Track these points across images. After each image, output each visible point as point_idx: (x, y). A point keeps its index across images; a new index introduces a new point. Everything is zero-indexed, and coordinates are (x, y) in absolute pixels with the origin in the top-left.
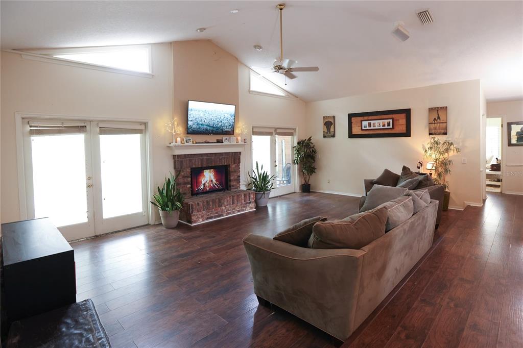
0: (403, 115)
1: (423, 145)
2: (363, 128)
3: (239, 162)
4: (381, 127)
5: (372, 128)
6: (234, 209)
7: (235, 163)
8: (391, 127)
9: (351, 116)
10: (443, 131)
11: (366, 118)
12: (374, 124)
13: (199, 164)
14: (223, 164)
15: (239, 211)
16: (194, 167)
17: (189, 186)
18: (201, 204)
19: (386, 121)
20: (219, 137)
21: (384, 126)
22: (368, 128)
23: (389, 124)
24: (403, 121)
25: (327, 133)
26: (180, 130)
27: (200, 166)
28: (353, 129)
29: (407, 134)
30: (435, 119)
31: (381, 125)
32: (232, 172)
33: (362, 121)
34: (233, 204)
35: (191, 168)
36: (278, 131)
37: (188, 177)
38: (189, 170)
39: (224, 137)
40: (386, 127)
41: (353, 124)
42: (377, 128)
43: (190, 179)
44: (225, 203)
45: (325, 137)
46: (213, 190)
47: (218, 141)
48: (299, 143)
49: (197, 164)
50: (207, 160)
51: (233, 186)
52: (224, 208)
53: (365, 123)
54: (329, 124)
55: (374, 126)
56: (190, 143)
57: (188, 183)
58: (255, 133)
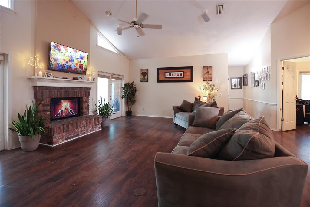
0: (189, 70)
1: (200, 87)
2: (166, 77)
3: (89, 95)
4: (177, 76)
5: (171, 76)
6: (87, 129)
7: (86, 96)
8: (182, 76)
9: (158, 69)
10: (210, 79)
11: (168, 71)
12: (172, 74)
13: (59, 95)
14: (78, 96)
15: (91, 131)
16: (54, 97)
17: (48, 113)
18: (62, 127)
19: (180, 73)
20: (75, 75)
21: (178, 75)
22: (169, 77)
23: (181, 75)
24: (189, 73)
25: (143, 79)
26: (41, 65)
27: (59, 97)
28: (160, 77)
29: (191, 80)
30: (206, 73)
31: (177, 75)
32: (84, 102)
33: (165, 72)
34: (87, 126)
35: (52, 99)
37: (48, 105)
38: (49, 100)
39: (79, 76)
40: (180, 76)
41: (159, 74)
42: (174, 76)
43: (49, 107)
44: (81, 126)
45: (141, 81)
46: (68, 117)
47: (74, 78)
48: (125, 85)
49: (56, 95)
50: (65, 92)
51: (84, 113)
52: (80, 129)
53: (167, 74)
54: (144, 74)
55: (172, 76)
56: (51, 78)
57: (48, 111)
58: (100, 76)
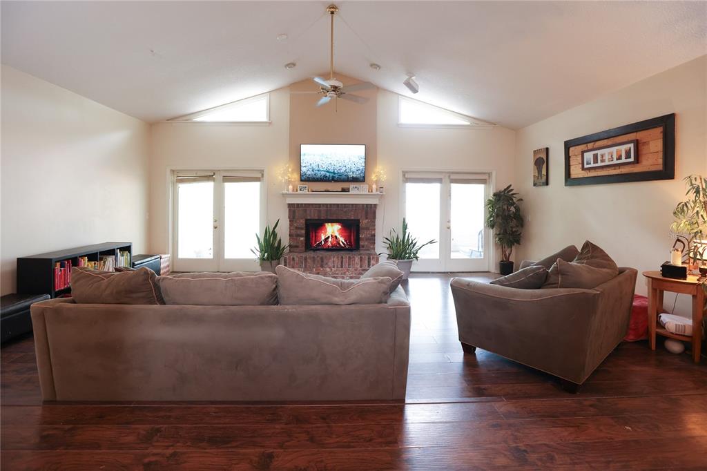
2: (586, 166)
3: (374, 217)
4: (615, 162)
5: (599, 164)
6: (345, 273)
7: (367, 218)
8: (632, 159)
9: (568, 145)
11: (590, 146)
12: (602, 156)
13: (316, 215)
14: (349, 218)
15: (351, 278)
16: (309, 218)
17: (302, 239)
18: (296, 259)
19: (623, 148)
20: (345, 185)
21: (619, 158)
22: (593, 165)
23: (628, 155)
24: (654, 144)
25: (538, 178)
26: (296, 177)
27: (317, 218)
28: (572, 168)
29: (667, 172)
31: (615, 157)
32: (363, 229)
33: (583, 153)
34: (342, 267)
35: (306, 220)
36: (453, 177)
37: (302, 229)
38: (303, 221)
39: (351, 186)
40: (624, 160)
41: (571, 159)
42: (607, 163)
43: (303, 232)
44: (330, 264)
45: (535, 185)
47: (343, 190)
49: (313, 215)
50: (327, 211)
51: (363, 247)
52: (328, 269)
53: (589, 156)
54: (542, 161)
55: (602, 161)
56: (306, 192)
57: (301, 236)
58: (407, 180)
